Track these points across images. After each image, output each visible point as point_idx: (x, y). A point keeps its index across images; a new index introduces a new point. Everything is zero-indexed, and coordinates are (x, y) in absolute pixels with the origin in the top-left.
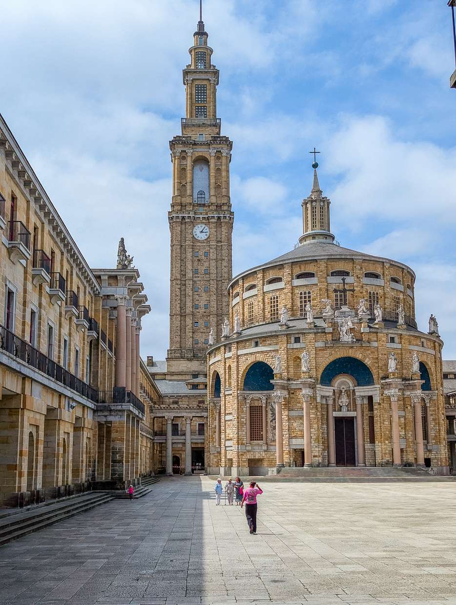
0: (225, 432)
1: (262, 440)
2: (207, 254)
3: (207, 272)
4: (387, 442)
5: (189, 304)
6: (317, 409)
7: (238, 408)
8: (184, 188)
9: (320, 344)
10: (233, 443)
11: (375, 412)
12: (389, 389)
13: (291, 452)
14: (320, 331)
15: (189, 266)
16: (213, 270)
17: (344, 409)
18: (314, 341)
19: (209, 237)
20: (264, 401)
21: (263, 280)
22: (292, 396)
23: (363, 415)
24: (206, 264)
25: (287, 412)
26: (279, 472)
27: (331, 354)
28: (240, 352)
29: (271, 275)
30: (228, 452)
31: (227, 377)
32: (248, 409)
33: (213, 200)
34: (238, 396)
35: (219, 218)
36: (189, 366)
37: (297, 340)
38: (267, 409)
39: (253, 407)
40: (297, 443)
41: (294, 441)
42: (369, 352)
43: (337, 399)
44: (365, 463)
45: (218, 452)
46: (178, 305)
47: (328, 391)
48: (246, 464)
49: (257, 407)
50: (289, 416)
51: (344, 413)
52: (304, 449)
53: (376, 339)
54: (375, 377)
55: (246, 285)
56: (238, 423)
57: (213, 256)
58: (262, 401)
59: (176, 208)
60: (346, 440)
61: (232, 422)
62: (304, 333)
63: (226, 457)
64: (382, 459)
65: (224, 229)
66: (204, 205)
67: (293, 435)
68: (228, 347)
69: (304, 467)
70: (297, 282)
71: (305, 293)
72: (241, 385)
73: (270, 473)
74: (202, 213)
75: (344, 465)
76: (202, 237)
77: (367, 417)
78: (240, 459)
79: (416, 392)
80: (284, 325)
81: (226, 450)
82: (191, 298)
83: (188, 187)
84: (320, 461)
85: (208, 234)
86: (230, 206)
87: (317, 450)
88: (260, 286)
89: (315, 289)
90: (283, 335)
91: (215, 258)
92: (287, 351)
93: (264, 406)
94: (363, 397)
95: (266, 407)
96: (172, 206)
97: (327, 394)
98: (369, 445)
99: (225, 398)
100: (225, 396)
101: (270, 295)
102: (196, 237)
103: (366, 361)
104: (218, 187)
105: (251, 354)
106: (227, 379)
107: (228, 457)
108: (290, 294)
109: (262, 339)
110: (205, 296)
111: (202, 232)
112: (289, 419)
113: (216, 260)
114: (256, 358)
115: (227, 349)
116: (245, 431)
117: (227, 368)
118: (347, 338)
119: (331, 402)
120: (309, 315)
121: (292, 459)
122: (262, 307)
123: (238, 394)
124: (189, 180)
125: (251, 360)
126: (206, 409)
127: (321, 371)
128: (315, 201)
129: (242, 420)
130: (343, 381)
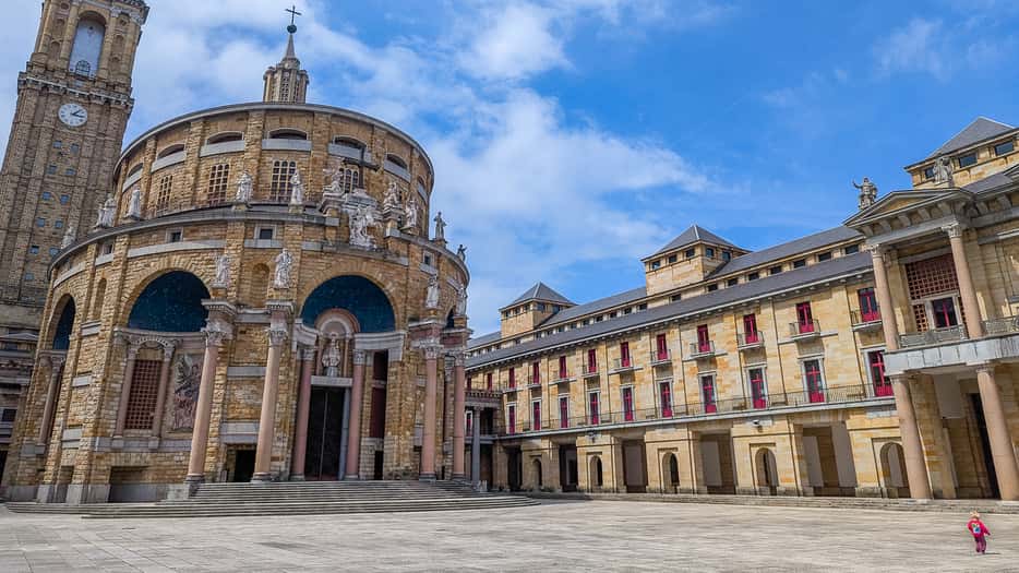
0: (67, 411)
1: (150, 428)
2: (77, 147)
3: (73, 174)
4: (408, 433)
5: (28, 215)
6: (290, 364)
7: (108, 363)
8: (55, 48)
9: (312, 246)
10: (83, 432)
11: (391, 378)
12: (424, 338)
13: (222, 449)
14: (315, 221)
15: (41, 158)
16: (83, 172)
17: (332, 372)
18: (300, 238)
19: (85, 124)
20: (168, 352)
21: (203, 137)
22: (239, 337)
23: (363, 386)
24: (72, 162)
25: (225, 368)
26: (193, 493)
27: (329, 266)
28: (132, 253)
29: (220, 128)
30: (64, 452)
31: (93, 301)
32: (131, 366)
33: (103, 74)
34: (112, 337)
35: (108, 101)
36: (7, 313)
37: (266, 234)
38: (172, 368)
39: (142, 361)
40: (239, 432)
41: (232, 428)
42: (394, 272)
43: (320, 354)
44: (357, 473)
45: (39, 456)
46: (7, 214)
47: (306, 335)
48: (106, 478)
49: (151, 362)
50: (227, 376)
51: (332, 380)
52: (255, 445)
53: (406, 253)
54: (398, 316)
55: (161, 149)
56: (103, 390)
57: (86, 152)
58: (163, 352)
59: (35, 69)
60: (327, 429)
61: (87, 390)
62: (283, 223)
63: (58, 461)
64: (398, 465)
65: (114, 119)
66: (85, 79)
67: (231, 416)
68: (106, 243)
69: (253, 482)
70: (270, 143)
71: (285, 164)
72: (124, 316)
73: (171, 496)
74: (79, 88)
75: (317, 477)
76: (75, 122)
77: (370, 389)
78: (94, 468)
79: (461, 349)
80: (241, 204)
81: (61, 449)
82: (34, 208)
83: (64, 46)
84: (283, 469)
85: (84, 120)
86: (129, 90)
87: (281, 448)
88: (194, 146)
89: (304, 158)
90: (238, 220)
91: (90, 155)
92: (243, 252)
93: (167, 360)
94: (368, 352)
95: (171, 363)
96: (28, 66)
97: (307, 341)
98: (367, 439)
99: (80, 343)
100: (81, 338)
101: (213, 162)
102: (62, 119)
103: (388, 287)
104: (114, 60)
105: (160, 255)
106: (92, 305)
107: (65, 462)
108: (255, 162)
109: (191, 228)
110: (59, 209)
111: (74, 114)
112: (226, 384)
113: (92, 159)
114: (169, 263)
115: (103, 249)
116: (116, 408)
117: (95, 285)
118: (363, 241)
119: (309, 357)
120: (296, 192)
121: (220, 465)
122: (192, 182)
123: (113, 332)
124: (67, 36)
125: (156, 266)
126: (29, 371)
127: (307, 292)
128: (290, 71)
129: (113, 385)
130: (336, 322)
